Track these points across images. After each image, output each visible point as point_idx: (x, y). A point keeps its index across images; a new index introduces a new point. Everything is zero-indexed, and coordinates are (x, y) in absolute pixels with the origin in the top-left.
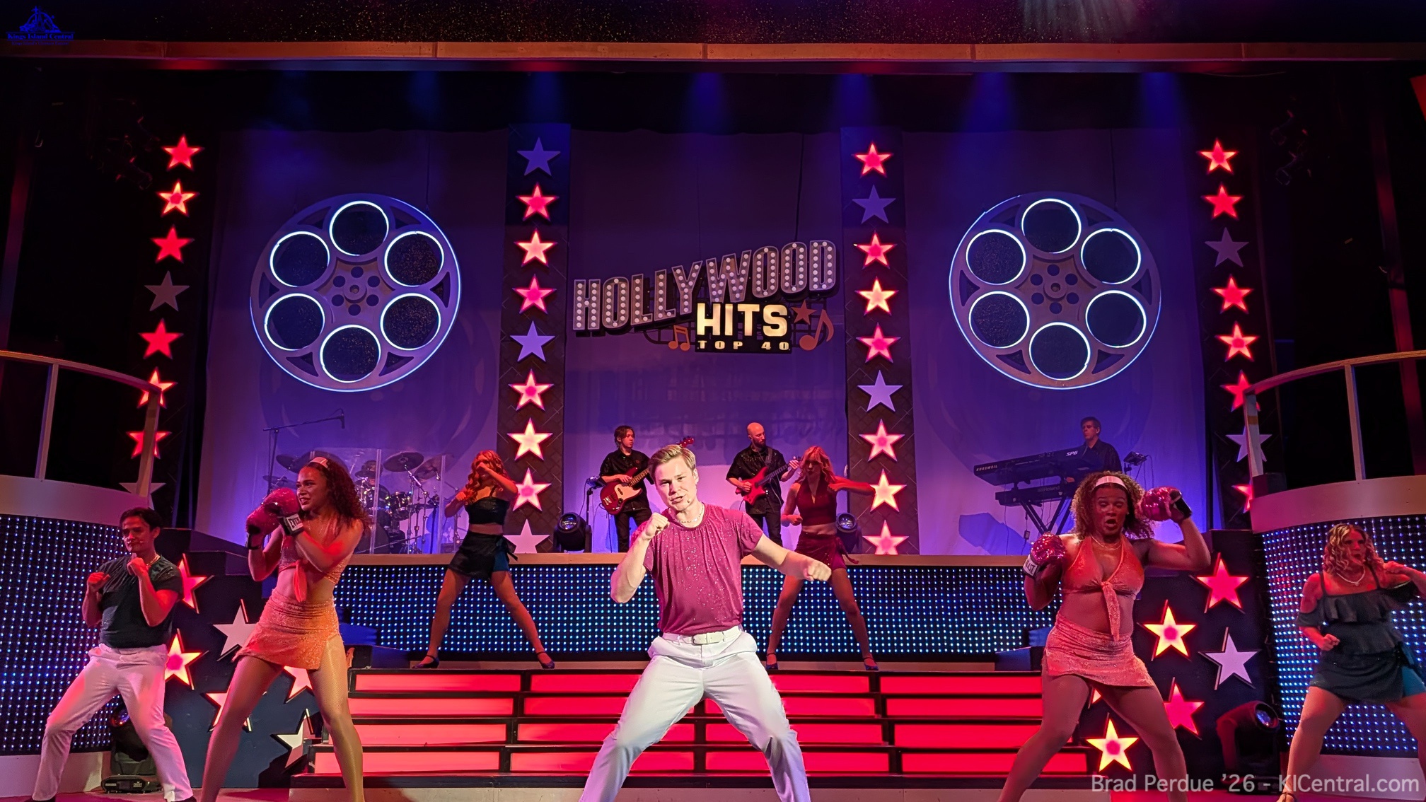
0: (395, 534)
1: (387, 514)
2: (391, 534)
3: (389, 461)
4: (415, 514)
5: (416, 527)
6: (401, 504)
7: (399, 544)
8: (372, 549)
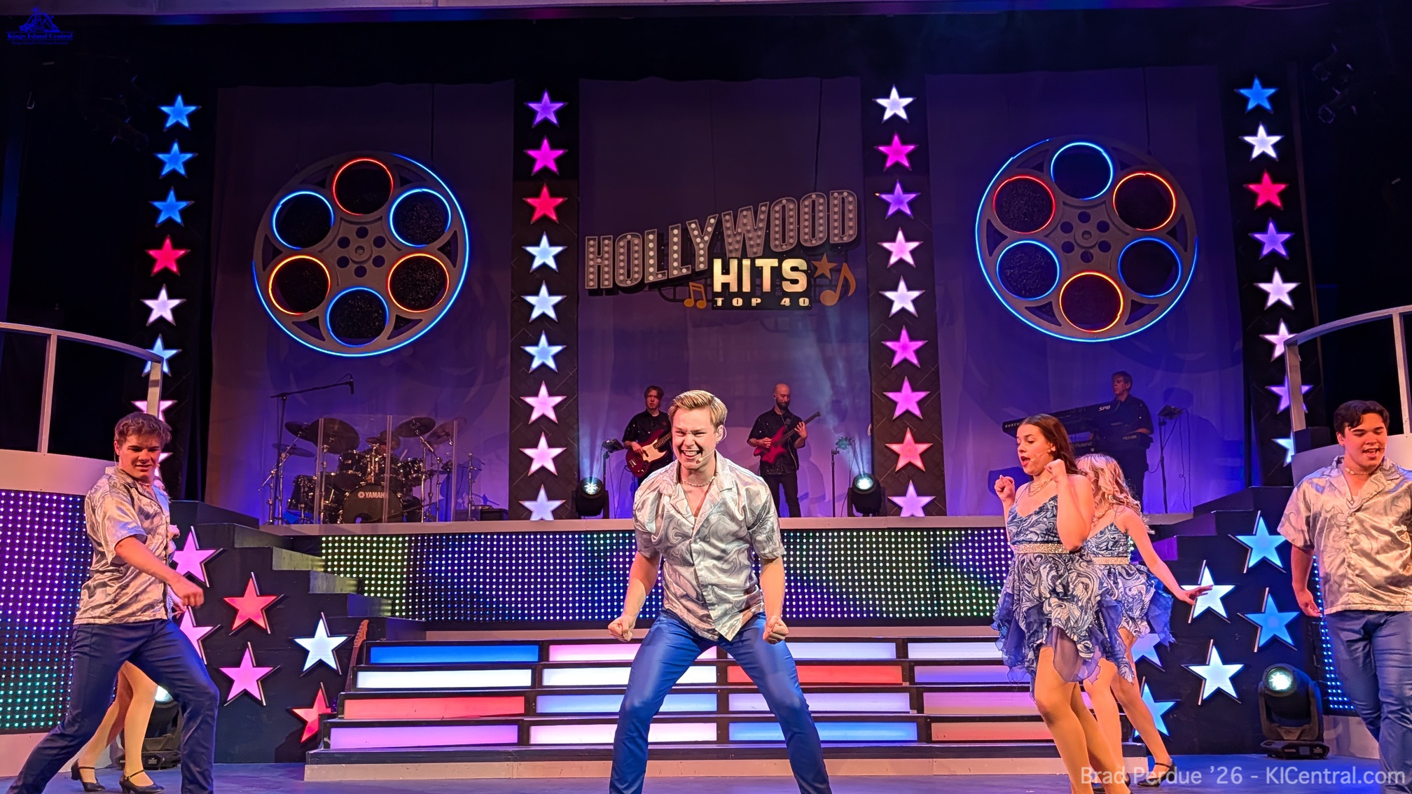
1: (399, 480)
3: (401, 426)
4: (429, 480)
5: (429, 494)
6: (414, 470)
7: (414, 511)
8: (385, 516)
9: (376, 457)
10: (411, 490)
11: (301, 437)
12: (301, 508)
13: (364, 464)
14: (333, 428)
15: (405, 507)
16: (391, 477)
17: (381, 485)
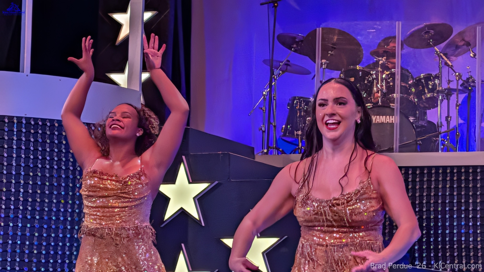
0: (422, 126)
1: (411, 101)
2: (417, 127)
3: (412, 35)
4: (445, 101)
5: (447, 118)
6: (428, 88)
7: (430, 138)
8: (396, 145)
9: (382, 73)
10: (425, 113)
11: (295, 51)
12: (297, 135)
13: (369, 82)
14: (332, 39)
15: (418, 134)
16: (401, 98)
17: (389, 107)
